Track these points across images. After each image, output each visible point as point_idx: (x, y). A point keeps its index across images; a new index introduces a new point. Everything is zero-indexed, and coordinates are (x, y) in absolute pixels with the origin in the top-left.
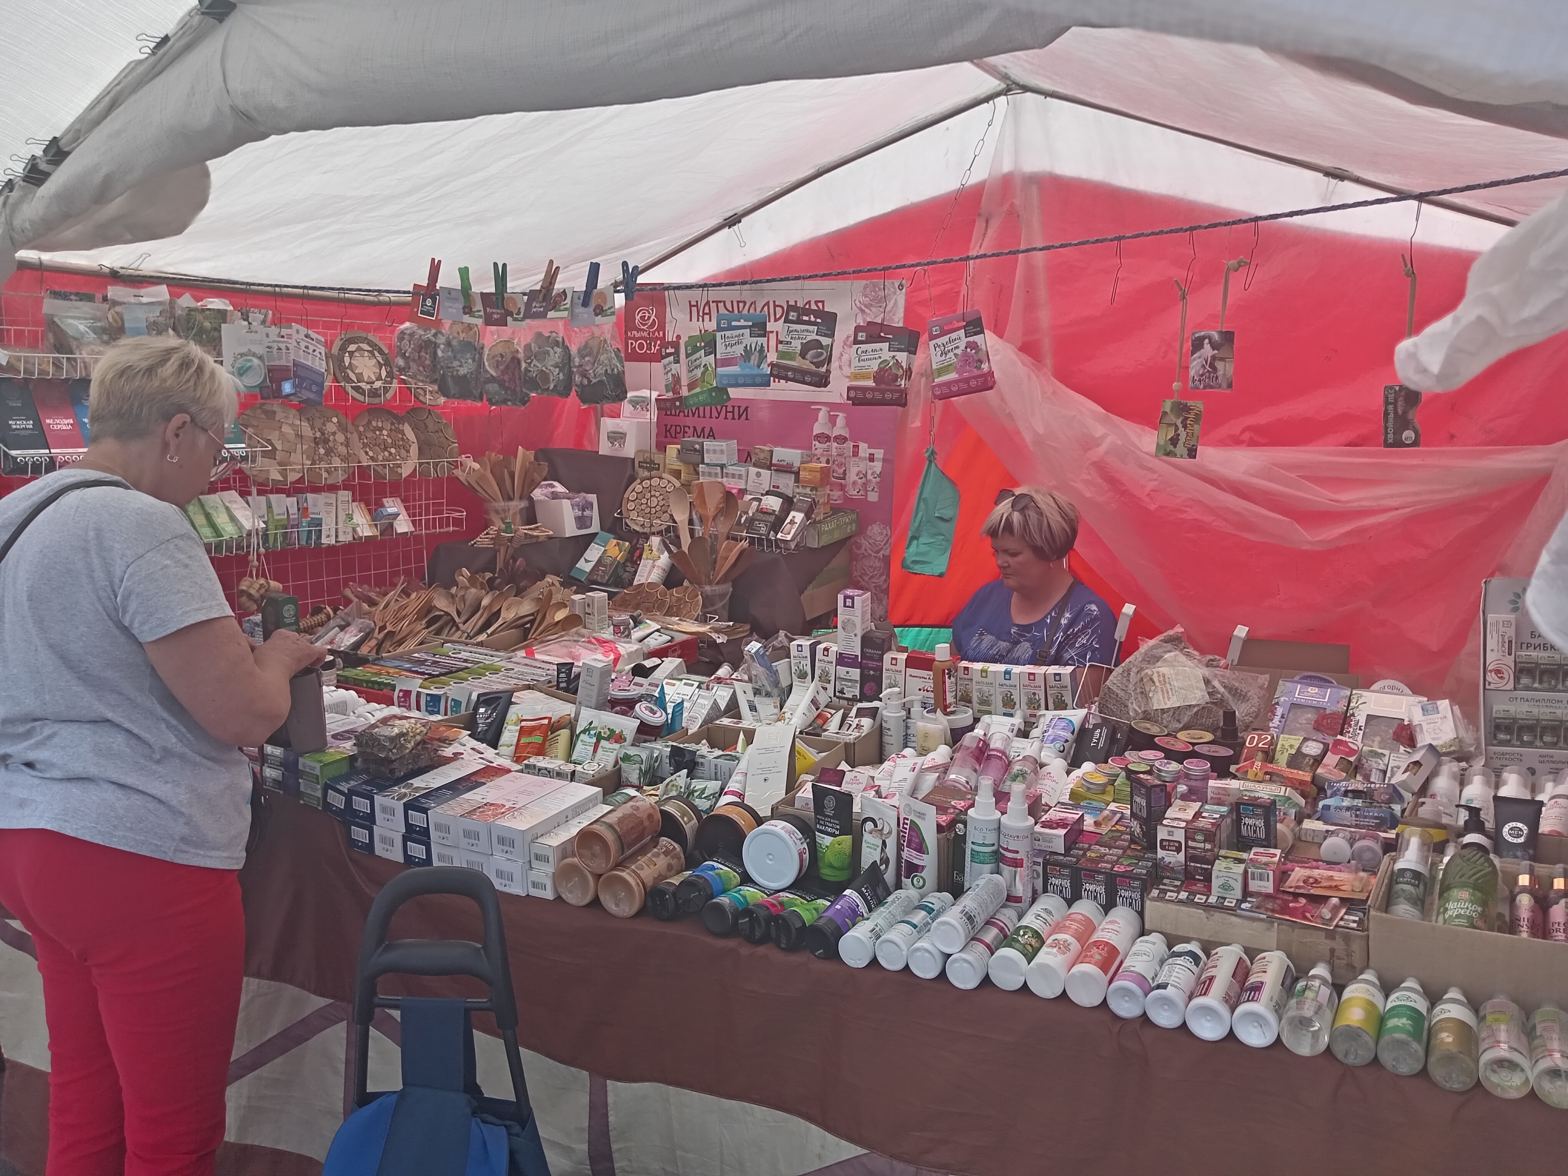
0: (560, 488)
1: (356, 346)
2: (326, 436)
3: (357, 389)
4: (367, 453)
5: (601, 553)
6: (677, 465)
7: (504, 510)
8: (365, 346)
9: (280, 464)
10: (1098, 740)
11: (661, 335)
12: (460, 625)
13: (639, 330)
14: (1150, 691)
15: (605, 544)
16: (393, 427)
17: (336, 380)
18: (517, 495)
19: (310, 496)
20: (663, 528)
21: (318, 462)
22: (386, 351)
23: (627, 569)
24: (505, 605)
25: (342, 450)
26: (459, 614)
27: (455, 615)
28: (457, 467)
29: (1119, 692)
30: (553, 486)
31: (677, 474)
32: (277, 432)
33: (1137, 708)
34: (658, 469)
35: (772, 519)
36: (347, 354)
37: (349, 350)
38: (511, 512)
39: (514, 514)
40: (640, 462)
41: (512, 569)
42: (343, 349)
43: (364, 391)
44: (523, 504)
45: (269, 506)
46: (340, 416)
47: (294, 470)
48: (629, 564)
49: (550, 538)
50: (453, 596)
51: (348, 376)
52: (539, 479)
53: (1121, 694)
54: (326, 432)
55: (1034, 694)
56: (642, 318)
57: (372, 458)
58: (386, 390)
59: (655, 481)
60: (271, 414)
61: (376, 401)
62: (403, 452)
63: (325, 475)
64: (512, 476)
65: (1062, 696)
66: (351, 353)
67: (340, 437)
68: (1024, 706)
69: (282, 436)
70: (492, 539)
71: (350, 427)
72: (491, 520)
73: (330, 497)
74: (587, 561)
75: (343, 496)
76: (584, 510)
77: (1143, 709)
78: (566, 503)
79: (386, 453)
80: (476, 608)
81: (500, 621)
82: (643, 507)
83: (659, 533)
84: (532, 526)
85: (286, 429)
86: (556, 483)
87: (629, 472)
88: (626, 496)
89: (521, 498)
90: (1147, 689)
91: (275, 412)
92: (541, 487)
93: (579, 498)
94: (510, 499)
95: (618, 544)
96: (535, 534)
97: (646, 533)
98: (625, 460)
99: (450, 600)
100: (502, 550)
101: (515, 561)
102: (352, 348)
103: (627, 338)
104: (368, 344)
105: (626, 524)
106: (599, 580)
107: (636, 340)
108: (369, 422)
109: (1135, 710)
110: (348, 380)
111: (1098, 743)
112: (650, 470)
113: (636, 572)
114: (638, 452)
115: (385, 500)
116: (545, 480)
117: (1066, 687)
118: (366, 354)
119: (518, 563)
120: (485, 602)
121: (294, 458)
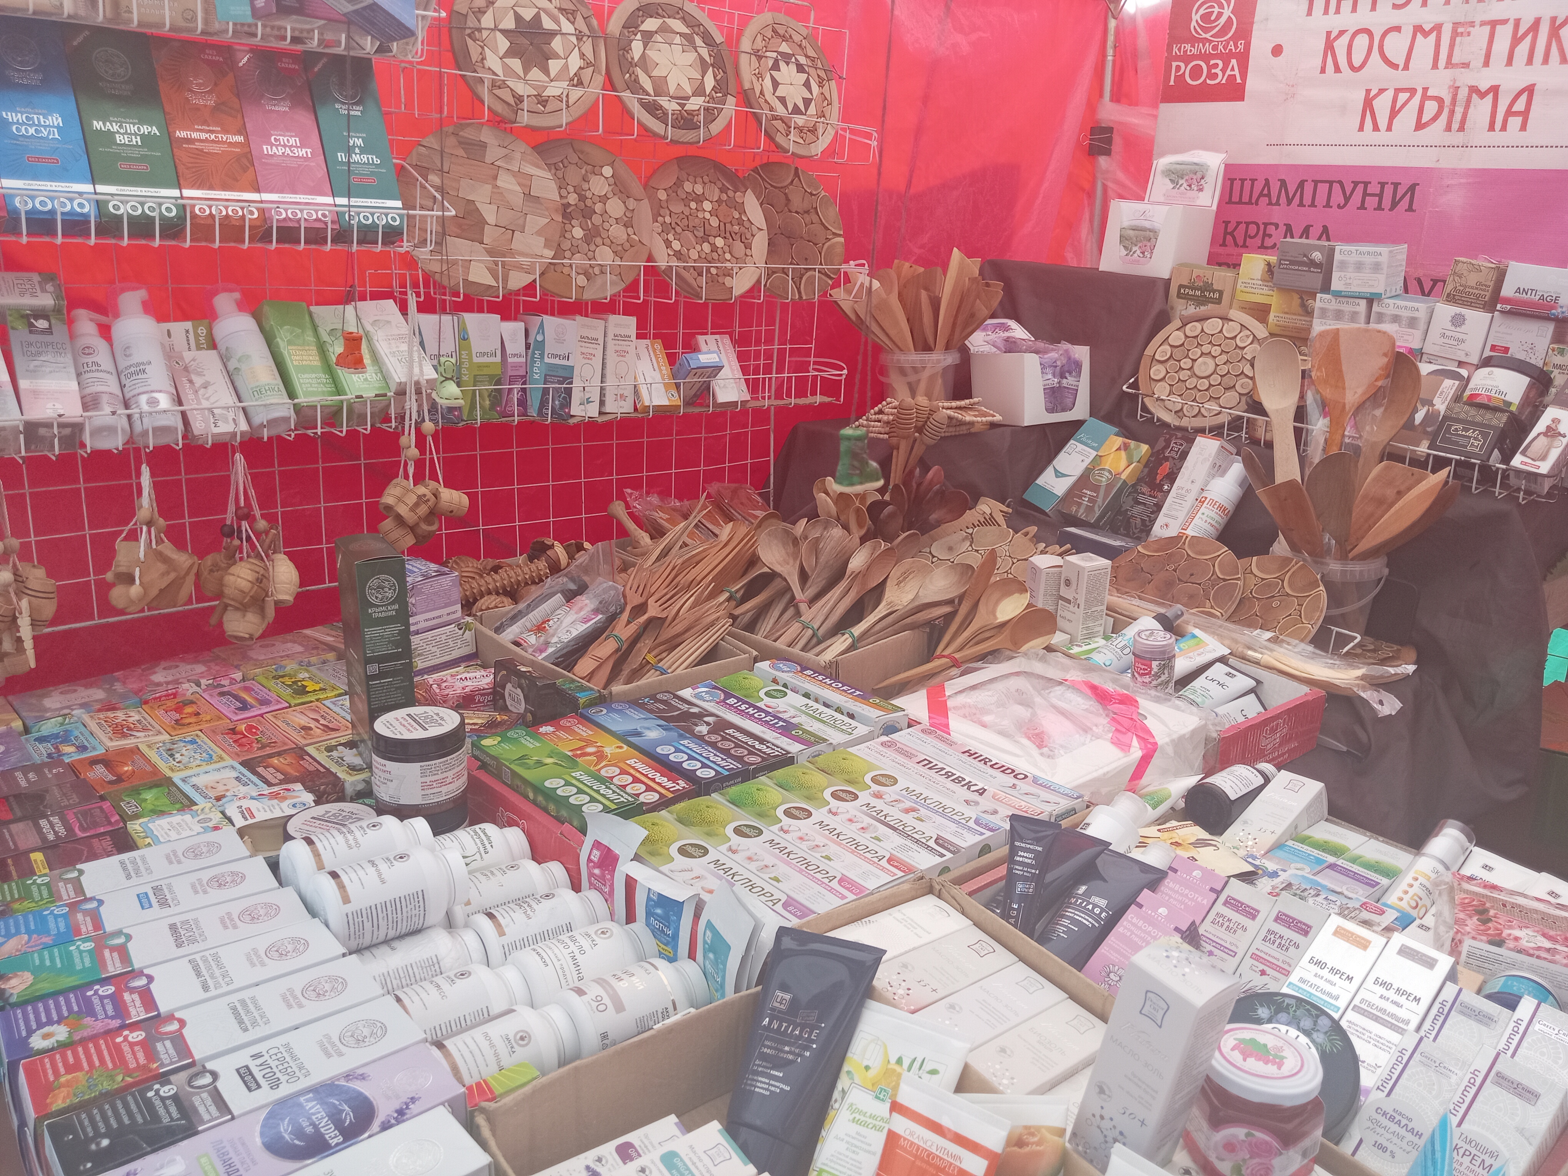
0: (1018, 332)
1: (660, 21)
2: (589, 203)
3: (653, 109)
4: (668, 244)
5: (1088, 461)
6: (1261, 294)
7: (915, 370)
8: (677, 25)
9: (490, 252)
11: (1241, 47)
12: (803, 607)
13: (1193, 40)
15: (1098, 443)
16: (724, 197)
17: (609, 84)
18: (941, 341)
19: (551, 322)
20: (1224, 419)
21: (568, 254)
22: (719, 38)
23: (1141, 498)
24: (896, 573)
25: (618, 232)
26: (804, 577)
27: (794, 581)
28: (836, 285)
30: (1007, 329)
31: (1261, 312)
32: (488, 187)
34: (1219, 301)
35: (1501, 420)
36: (639, 36)
37: (642, 28)
38: (925, 375)
39: (932, 378)
40: (1181, 286)
41: (919, 485)
42: (631, 25)
43: (665, 114)
44: (951, 359)
45: (463, 338)
46: (619, 163)
47: (519, 267)
48: (1145, 489)
49: (993, 425)
50: (795, 542)
51: (636, 81)
52: (985, 312)
54: (589, 194)
56: (1206, 17)
57: (678, 255)
58: (711, 114)
59: (1213, 325)
60: (475, 150)
61: (688, 136)
62: (739, 247)
63: (582, 280)
64: (935, 305)
66: (648, 37)
67: (615, 207)
69: (498, 197)
70: (888, 423)
71: (636, 187)
72: (889, 385)
73: (592, 326)
74: (1058, 474)
75: (617, 325)
76: (1063, 376)
78: (1031, 363)
79: (706, 247)
80: (838, 574)
81: (882, 610)
82: (1183, 375)
83: (1216, 431)
84: (962, 403)
85: (506, 182)
86: (1012, 324)
87: (1157, 306)
88: (1149, 351)
89: (947, 348)
91: (483, 146)
92: (985, 330)
93: (1057, 353)
94: (926, 347)
95: (1126, 447)
96: (968, 418)
97: (1185, 429)
98: (1149, 283)
99: (791, 548)
100: (904, 446)
101: (926, 469)
102: (651, 24)
103: (1171, 58)
104: (683, 19)
105: (1145, 409)
106: (1081, 514)
107: (1186, 59)
108: (679, 183)
110: (635, 86)
112: (1201, 301)
113: (1159, 507)
114: (1177, 269)
115: (701, 339)
116: (993, 316)
118: (678, 39)
119: (930, 474)
120: (857, 562)
121: (519, 242)
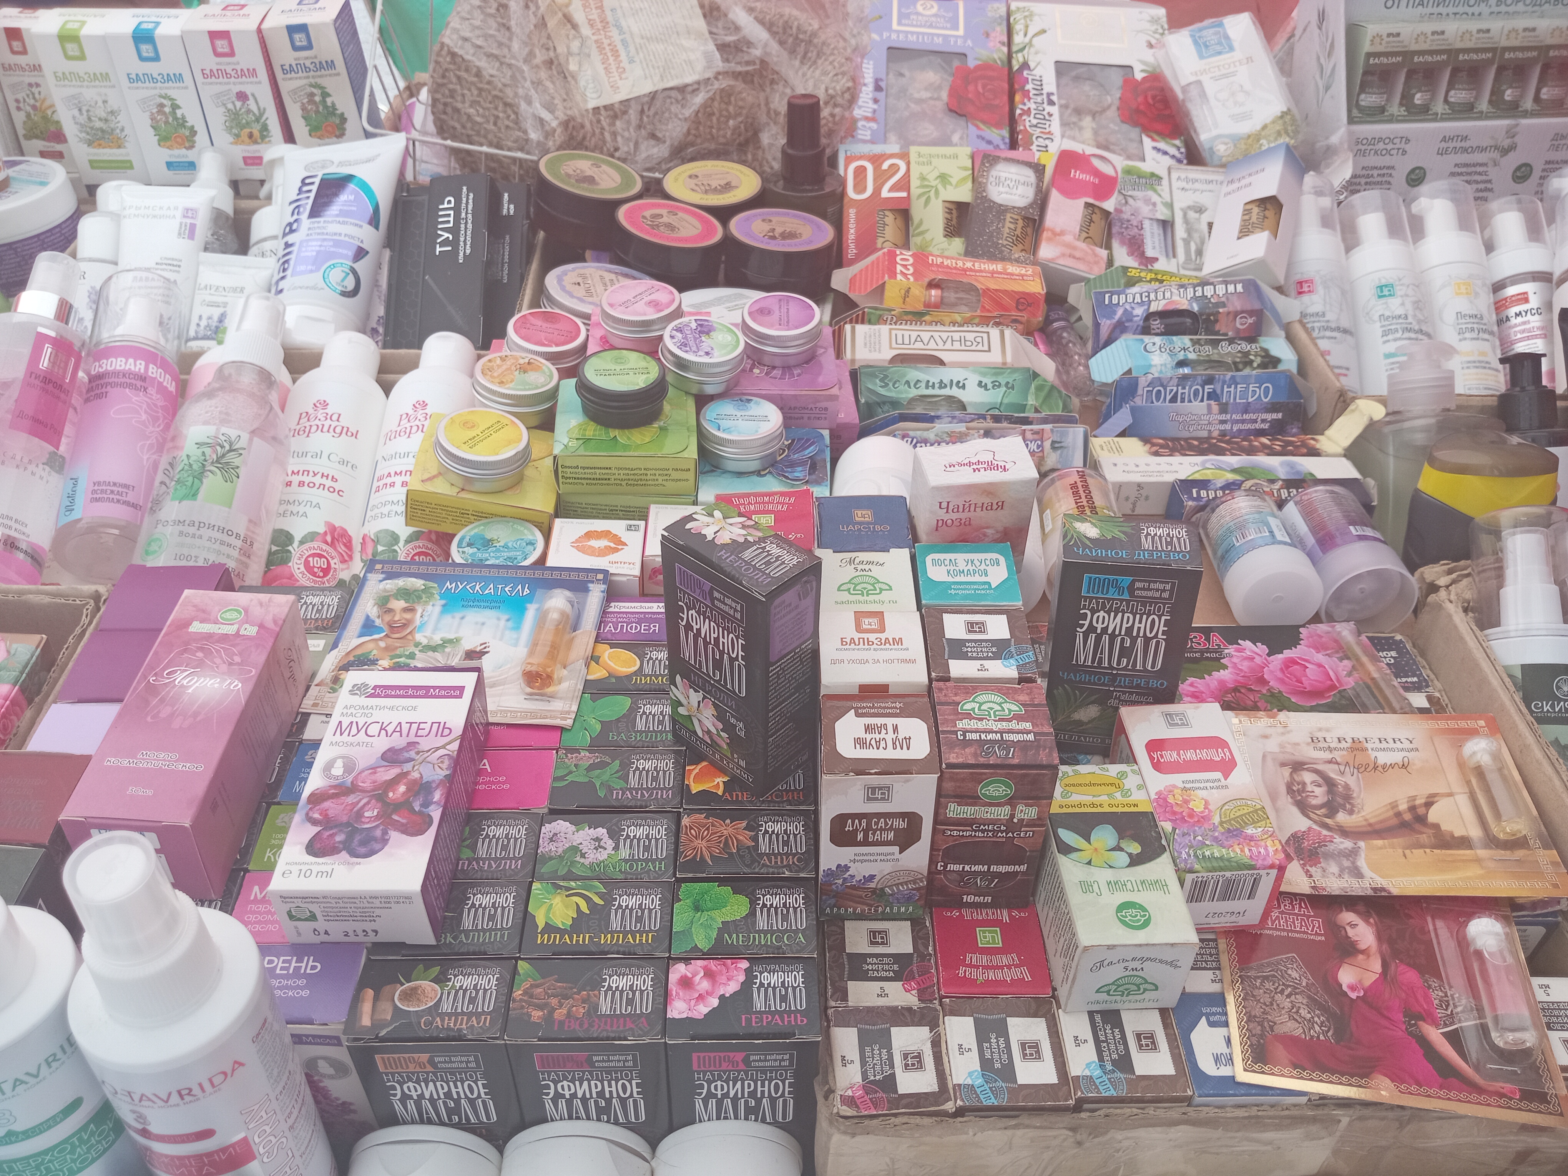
10: (454, 231)
14: (570, 53)
29: (482, 63)
33: (546, 115)
53: (489, 68)
55: (242, 96)
65: (325, 95)
68: (223, 138)
77: (562, 117)
90: (561, 49)
109: (541, 121)
111: (455, 243)
117: (331, 65)
